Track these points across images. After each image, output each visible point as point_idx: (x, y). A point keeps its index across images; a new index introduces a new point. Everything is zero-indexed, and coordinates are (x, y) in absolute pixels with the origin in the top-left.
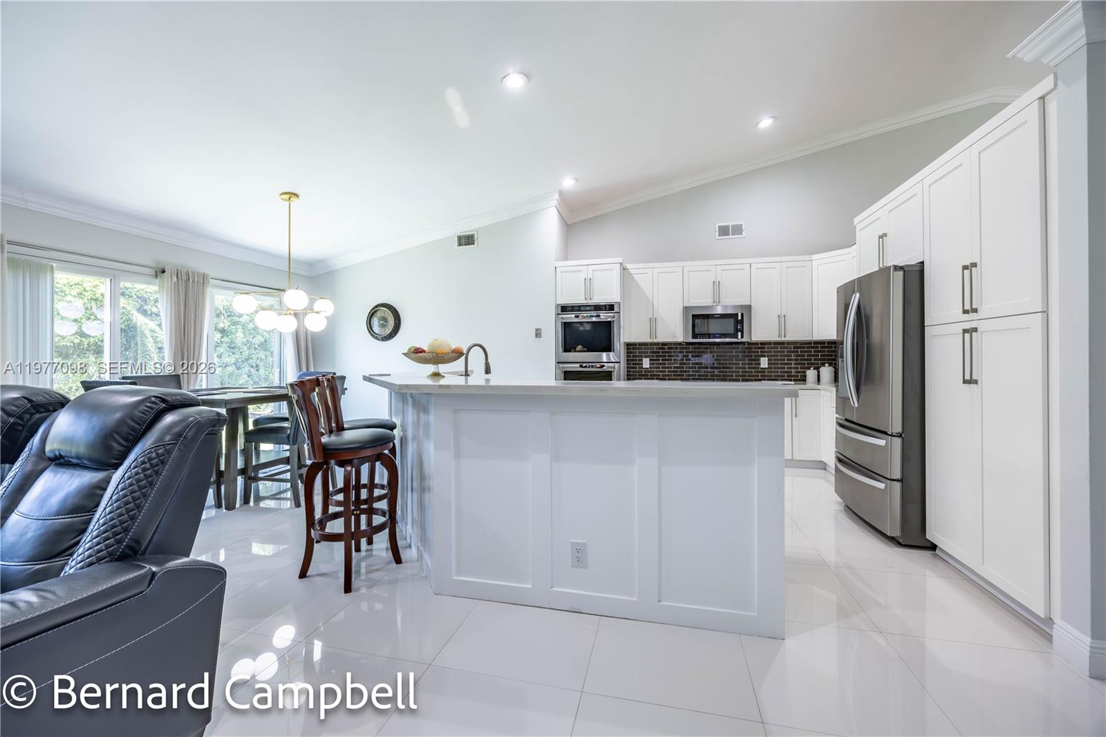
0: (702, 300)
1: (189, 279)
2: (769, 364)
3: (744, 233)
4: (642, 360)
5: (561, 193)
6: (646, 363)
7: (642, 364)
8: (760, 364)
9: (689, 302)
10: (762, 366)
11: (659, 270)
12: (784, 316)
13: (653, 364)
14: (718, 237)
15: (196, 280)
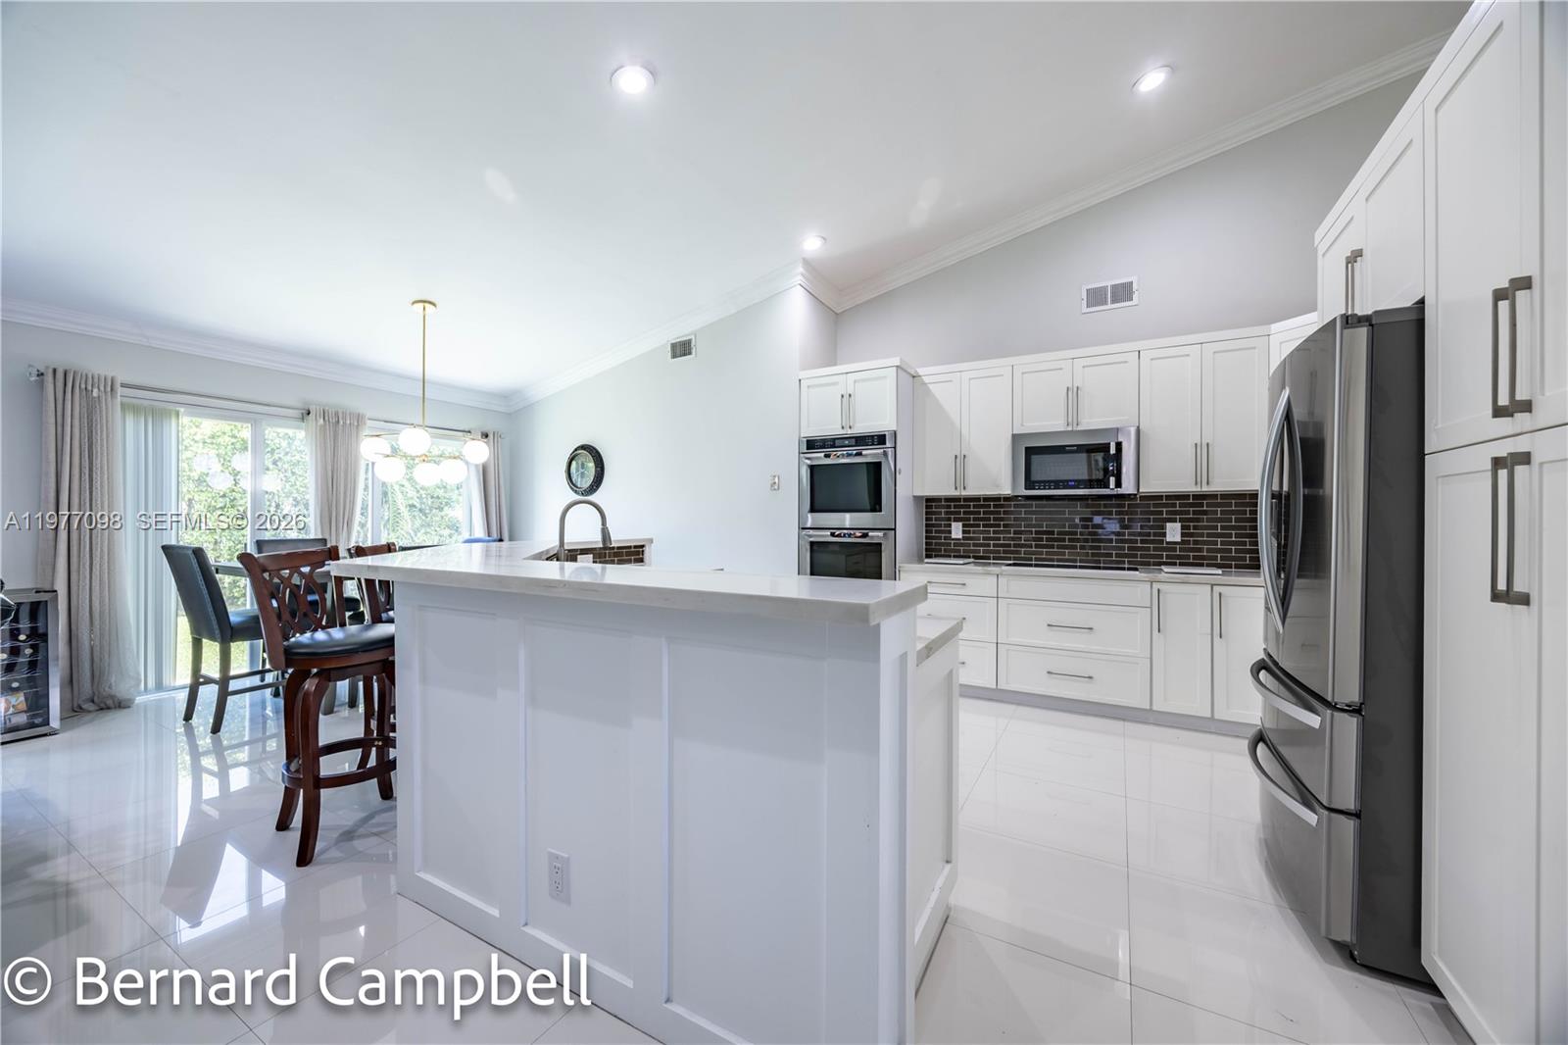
0: (1048, 421)
1: (338, 422)
2: (1183, 535)
3: (1135, 296)
4: (950, 526)
5: (806, 262)
6: (957, 531)
7: (950, 532)
8: (1164, 535)
9: (1022, 425)
10: (1169, 538)
11: (973, 374)
12: (1208, 445)
13: (969, 532)
14: (1085, 310)
15: (348, 422)
